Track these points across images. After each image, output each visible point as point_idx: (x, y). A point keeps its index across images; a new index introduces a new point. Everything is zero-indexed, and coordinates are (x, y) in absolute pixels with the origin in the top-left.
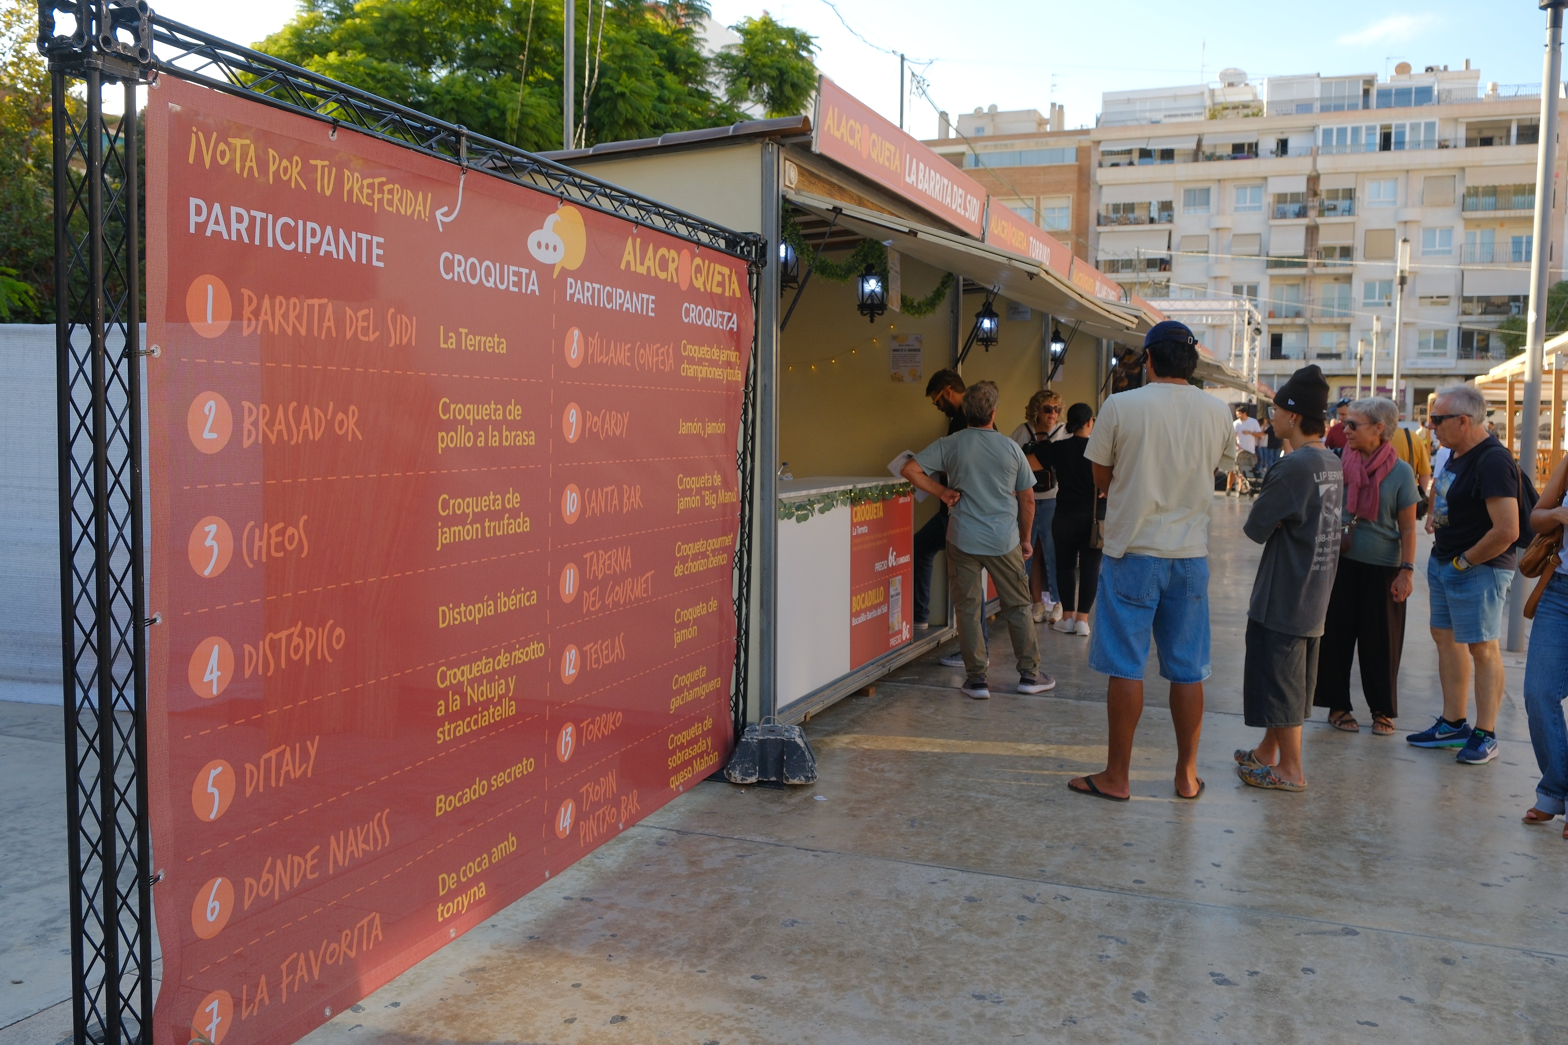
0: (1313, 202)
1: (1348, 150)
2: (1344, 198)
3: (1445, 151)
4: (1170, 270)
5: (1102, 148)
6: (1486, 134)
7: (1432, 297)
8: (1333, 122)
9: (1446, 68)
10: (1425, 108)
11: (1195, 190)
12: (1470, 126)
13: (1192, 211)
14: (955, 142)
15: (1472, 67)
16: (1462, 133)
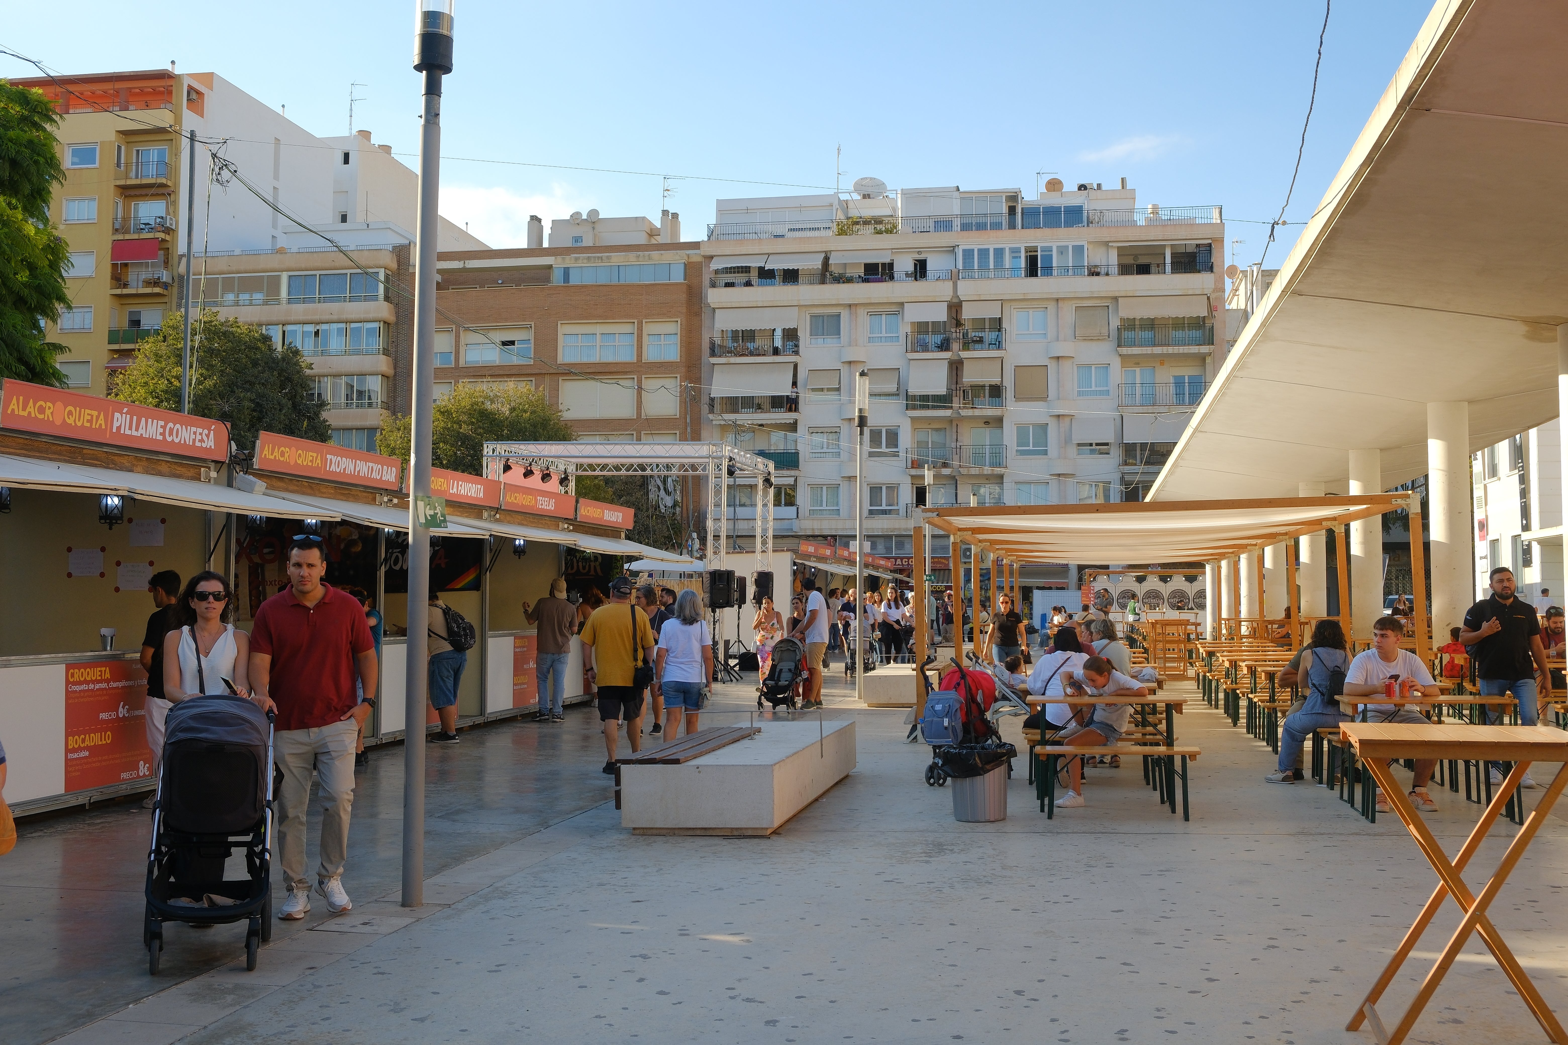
0: (955, 334)
1: (992, 275)
2: (991, 329)
3: (1095, 279)
4: (796, 410)
5: (715, 265)
6: (1143, 260)
7: (1091, 445)
8: (974, 241)
9: (1099, 186)
10: (1074, 231)
11: (823, 316)
12: (1122, 252)
13: (820, 341)
14: (550, 252)
15: (1129, 186)
16: (1113, 258)
